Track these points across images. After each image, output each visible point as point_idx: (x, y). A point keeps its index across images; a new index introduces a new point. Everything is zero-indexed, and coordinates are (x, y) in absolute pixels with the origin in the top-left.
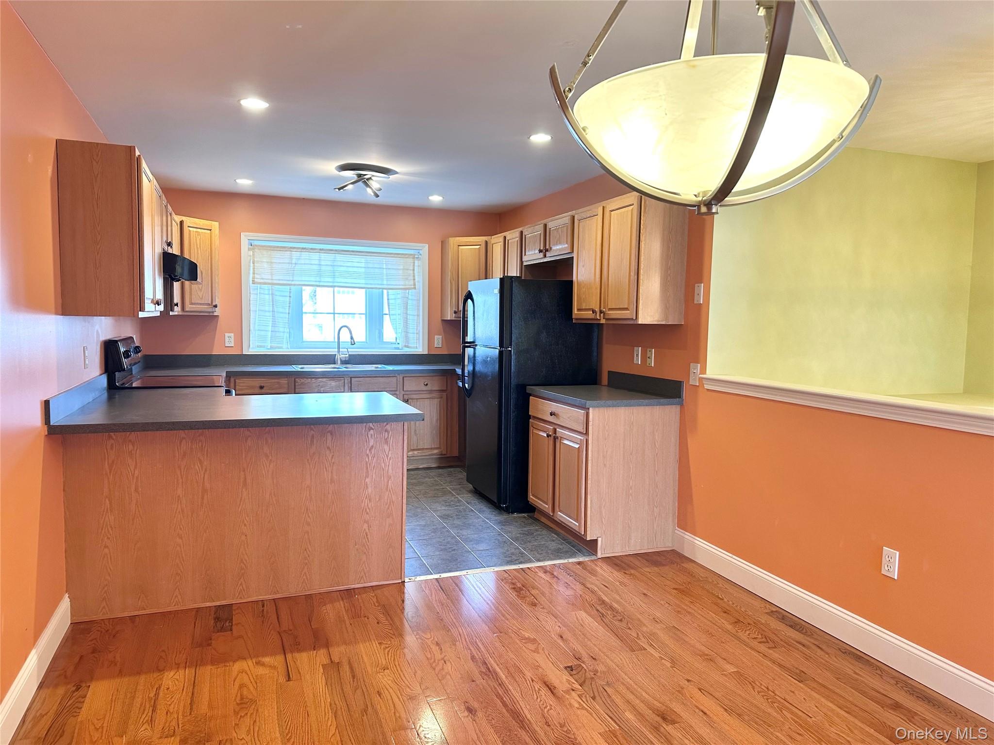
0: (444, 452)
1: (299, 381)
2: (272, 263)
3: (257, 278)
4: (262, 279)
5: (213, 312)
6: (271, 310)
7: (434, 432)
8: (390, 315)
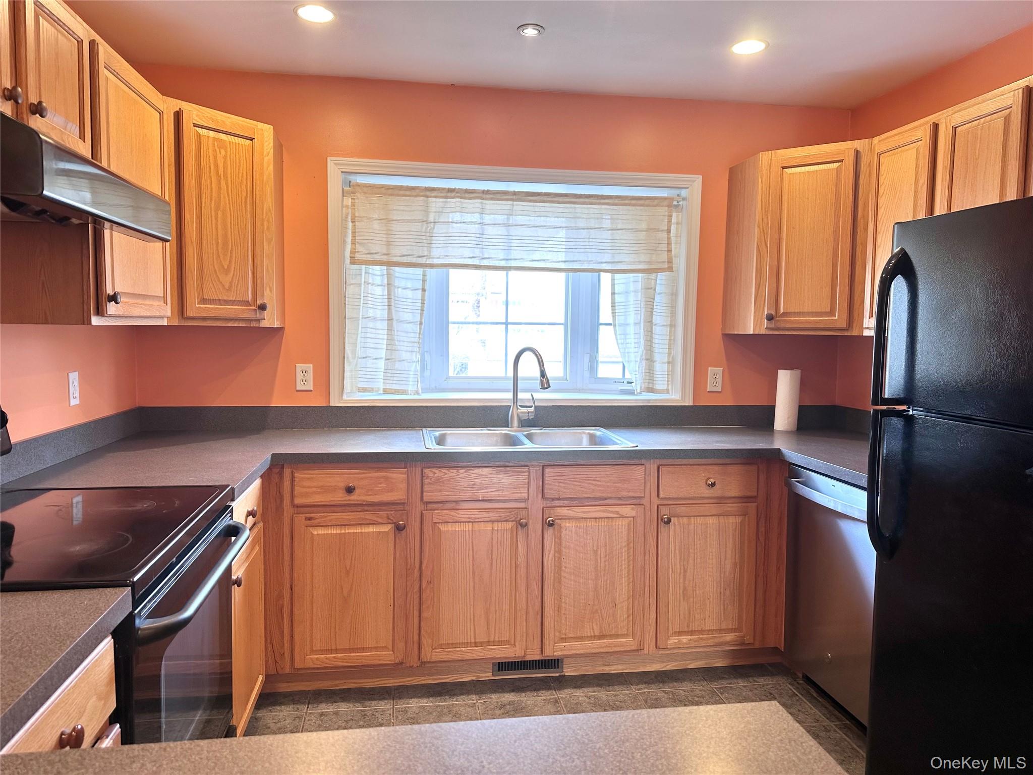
0: (748, 639)
1: (431, 475)
2: (389, 221)
3: (359, 253)
4: (370, 253)
5: (258, 320)
6: (386, 316)
7: (728, 592)
8: (615, 326)
